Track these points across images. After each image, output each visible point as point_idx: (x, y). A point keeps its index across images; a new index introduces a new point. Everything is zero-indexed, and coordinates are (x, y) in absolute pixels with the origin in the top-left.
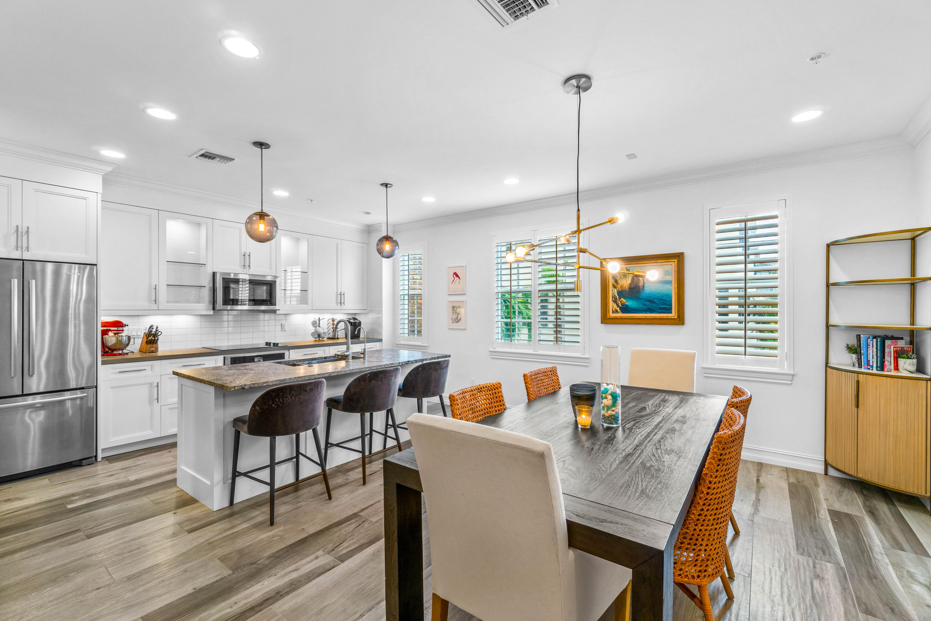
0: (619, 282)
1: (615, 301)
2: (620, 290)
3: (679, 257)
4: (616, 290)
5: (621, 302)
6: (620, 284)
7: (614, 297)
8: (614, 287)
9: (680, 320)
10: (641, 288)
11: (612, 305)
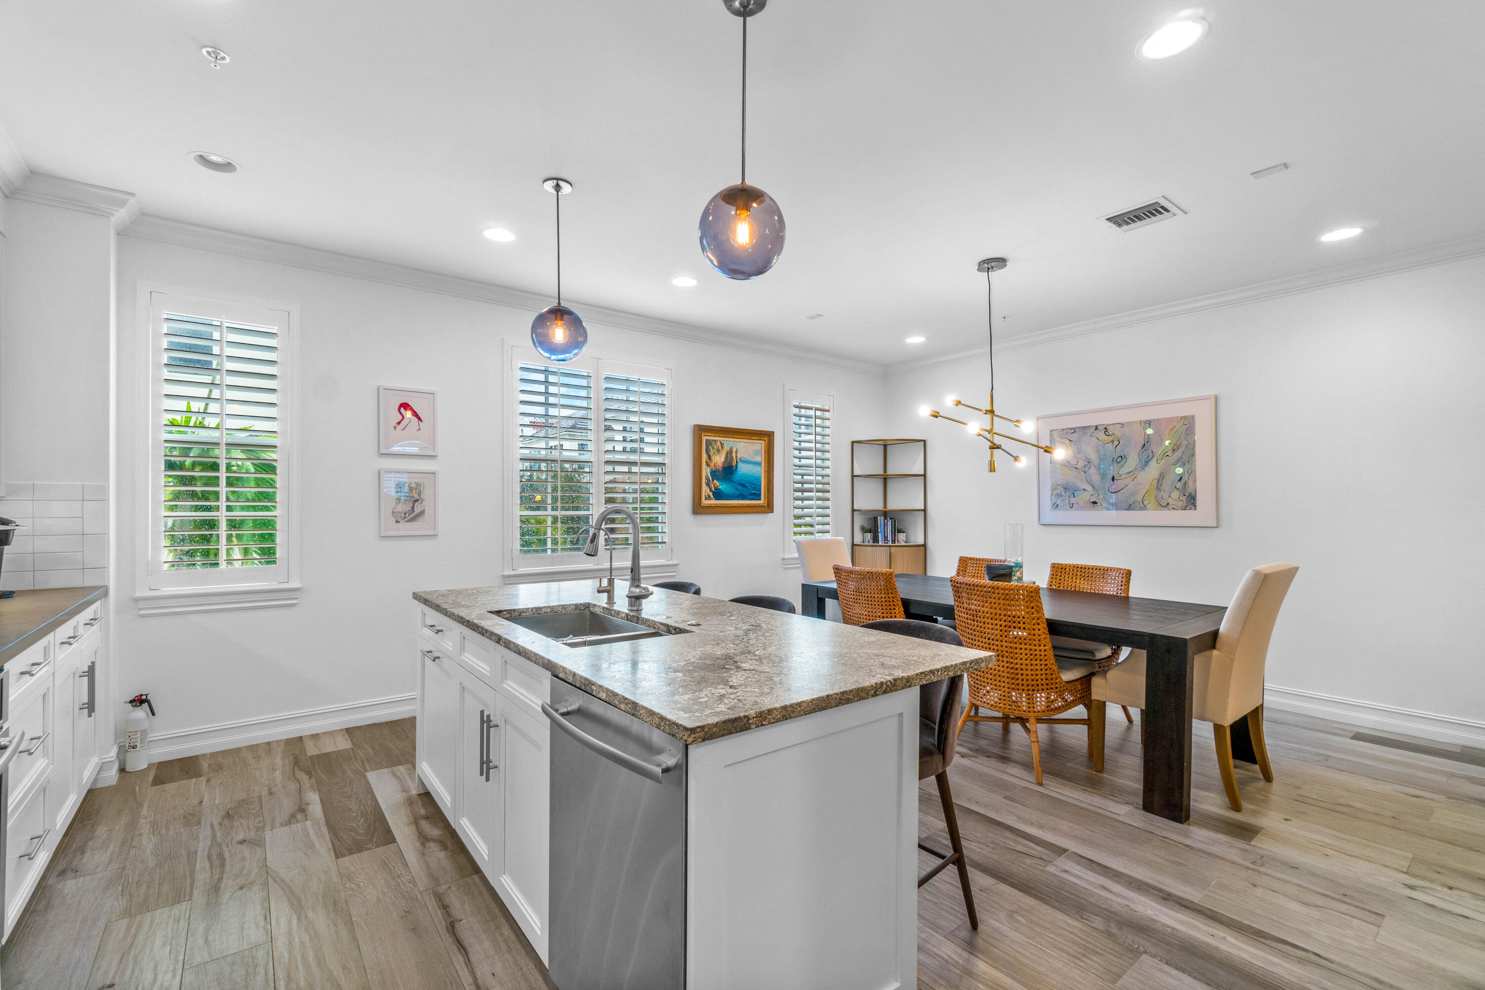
0: (713, 458)
1: (708, 484)
2: (714, 469)
3: (768, 437)
4: (709, 469)
5: (714, 485)
6: (714, 462)
7: (707, 478)
8: (708, 465)
9: (769, 508)
10: (734, 468)
11: (705, 490)
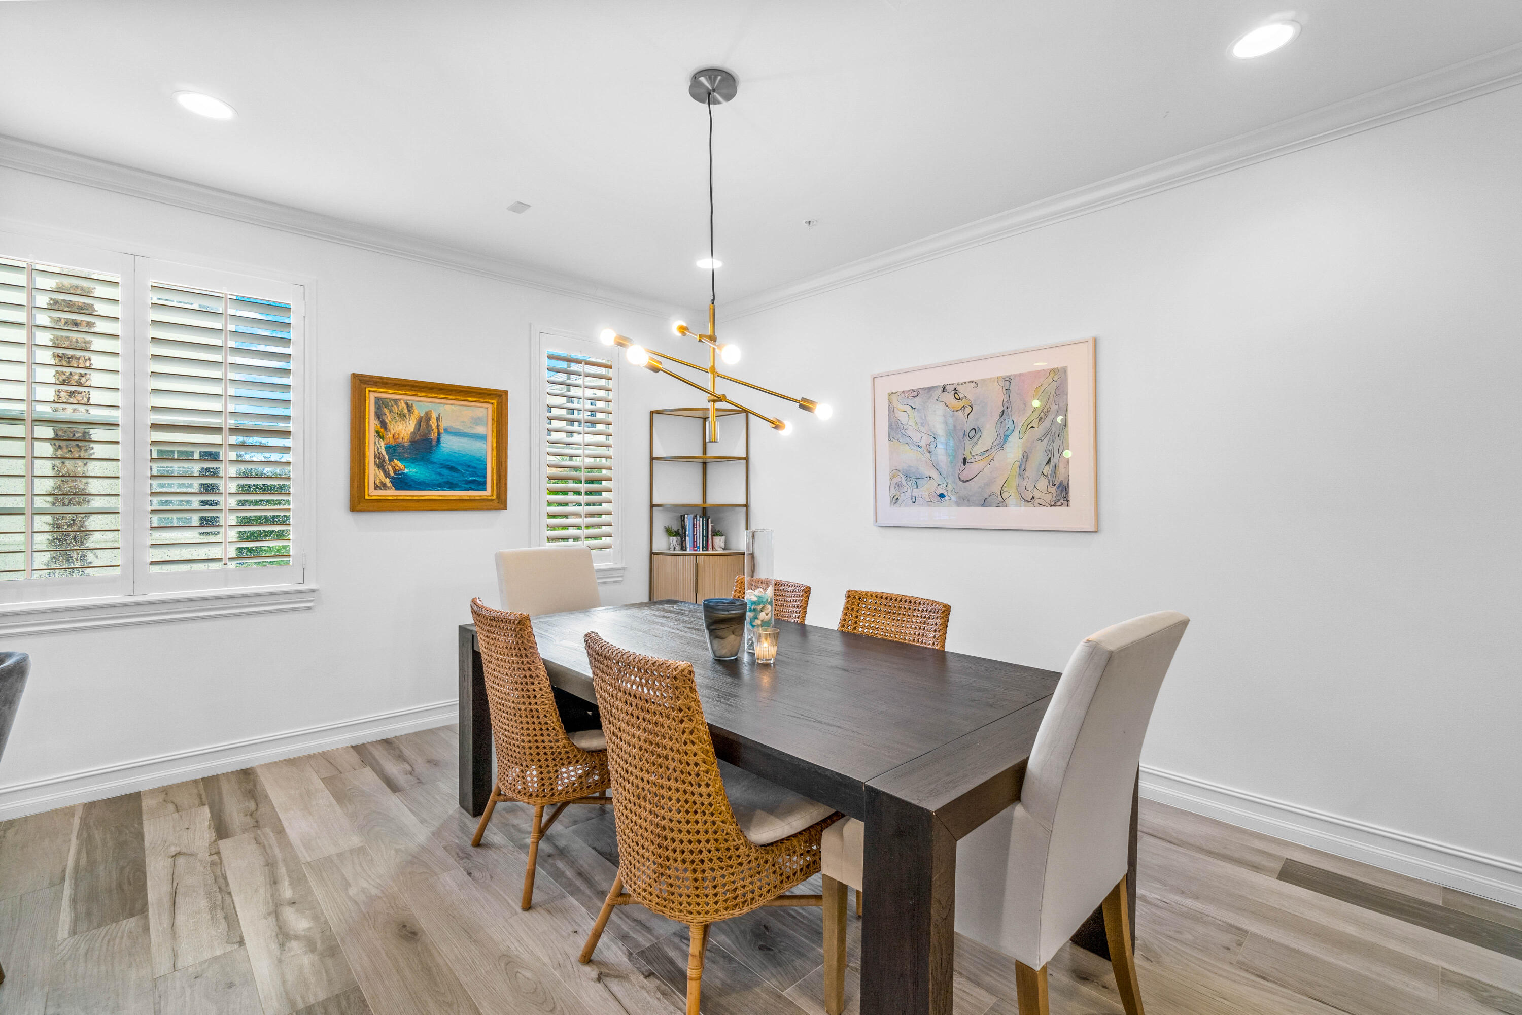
0: (390, 426)
1: (381, 465)
2: (392, 442)
3: (499, 398)
4: (382, 443)
5: (393, 467)
6: (392, 432)
7: (378, 456)
8: (379, 435)
9: (500, 502)
10: (434, 442)
11: (373, 474)
